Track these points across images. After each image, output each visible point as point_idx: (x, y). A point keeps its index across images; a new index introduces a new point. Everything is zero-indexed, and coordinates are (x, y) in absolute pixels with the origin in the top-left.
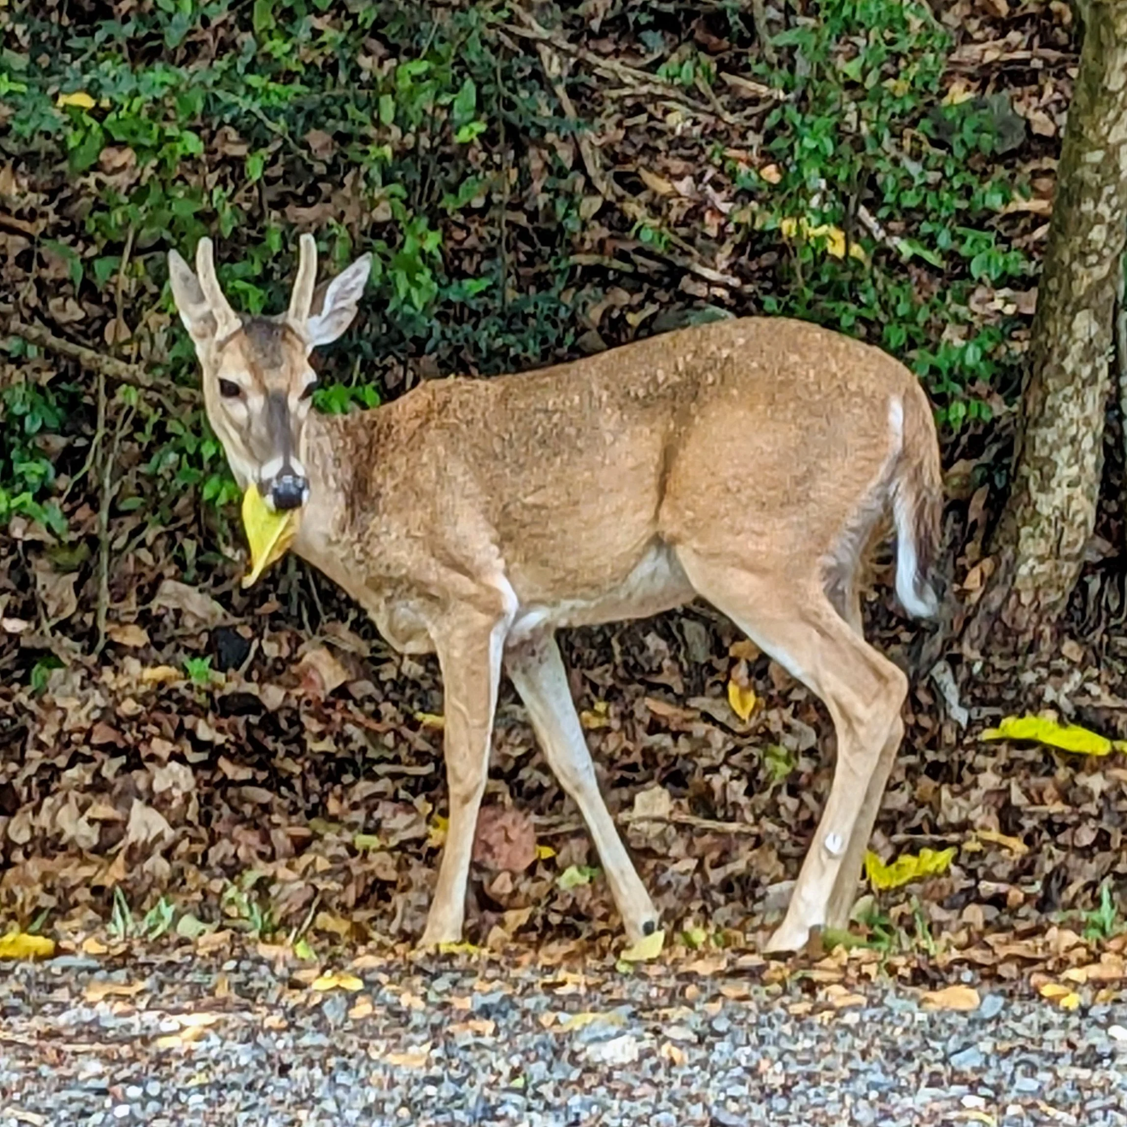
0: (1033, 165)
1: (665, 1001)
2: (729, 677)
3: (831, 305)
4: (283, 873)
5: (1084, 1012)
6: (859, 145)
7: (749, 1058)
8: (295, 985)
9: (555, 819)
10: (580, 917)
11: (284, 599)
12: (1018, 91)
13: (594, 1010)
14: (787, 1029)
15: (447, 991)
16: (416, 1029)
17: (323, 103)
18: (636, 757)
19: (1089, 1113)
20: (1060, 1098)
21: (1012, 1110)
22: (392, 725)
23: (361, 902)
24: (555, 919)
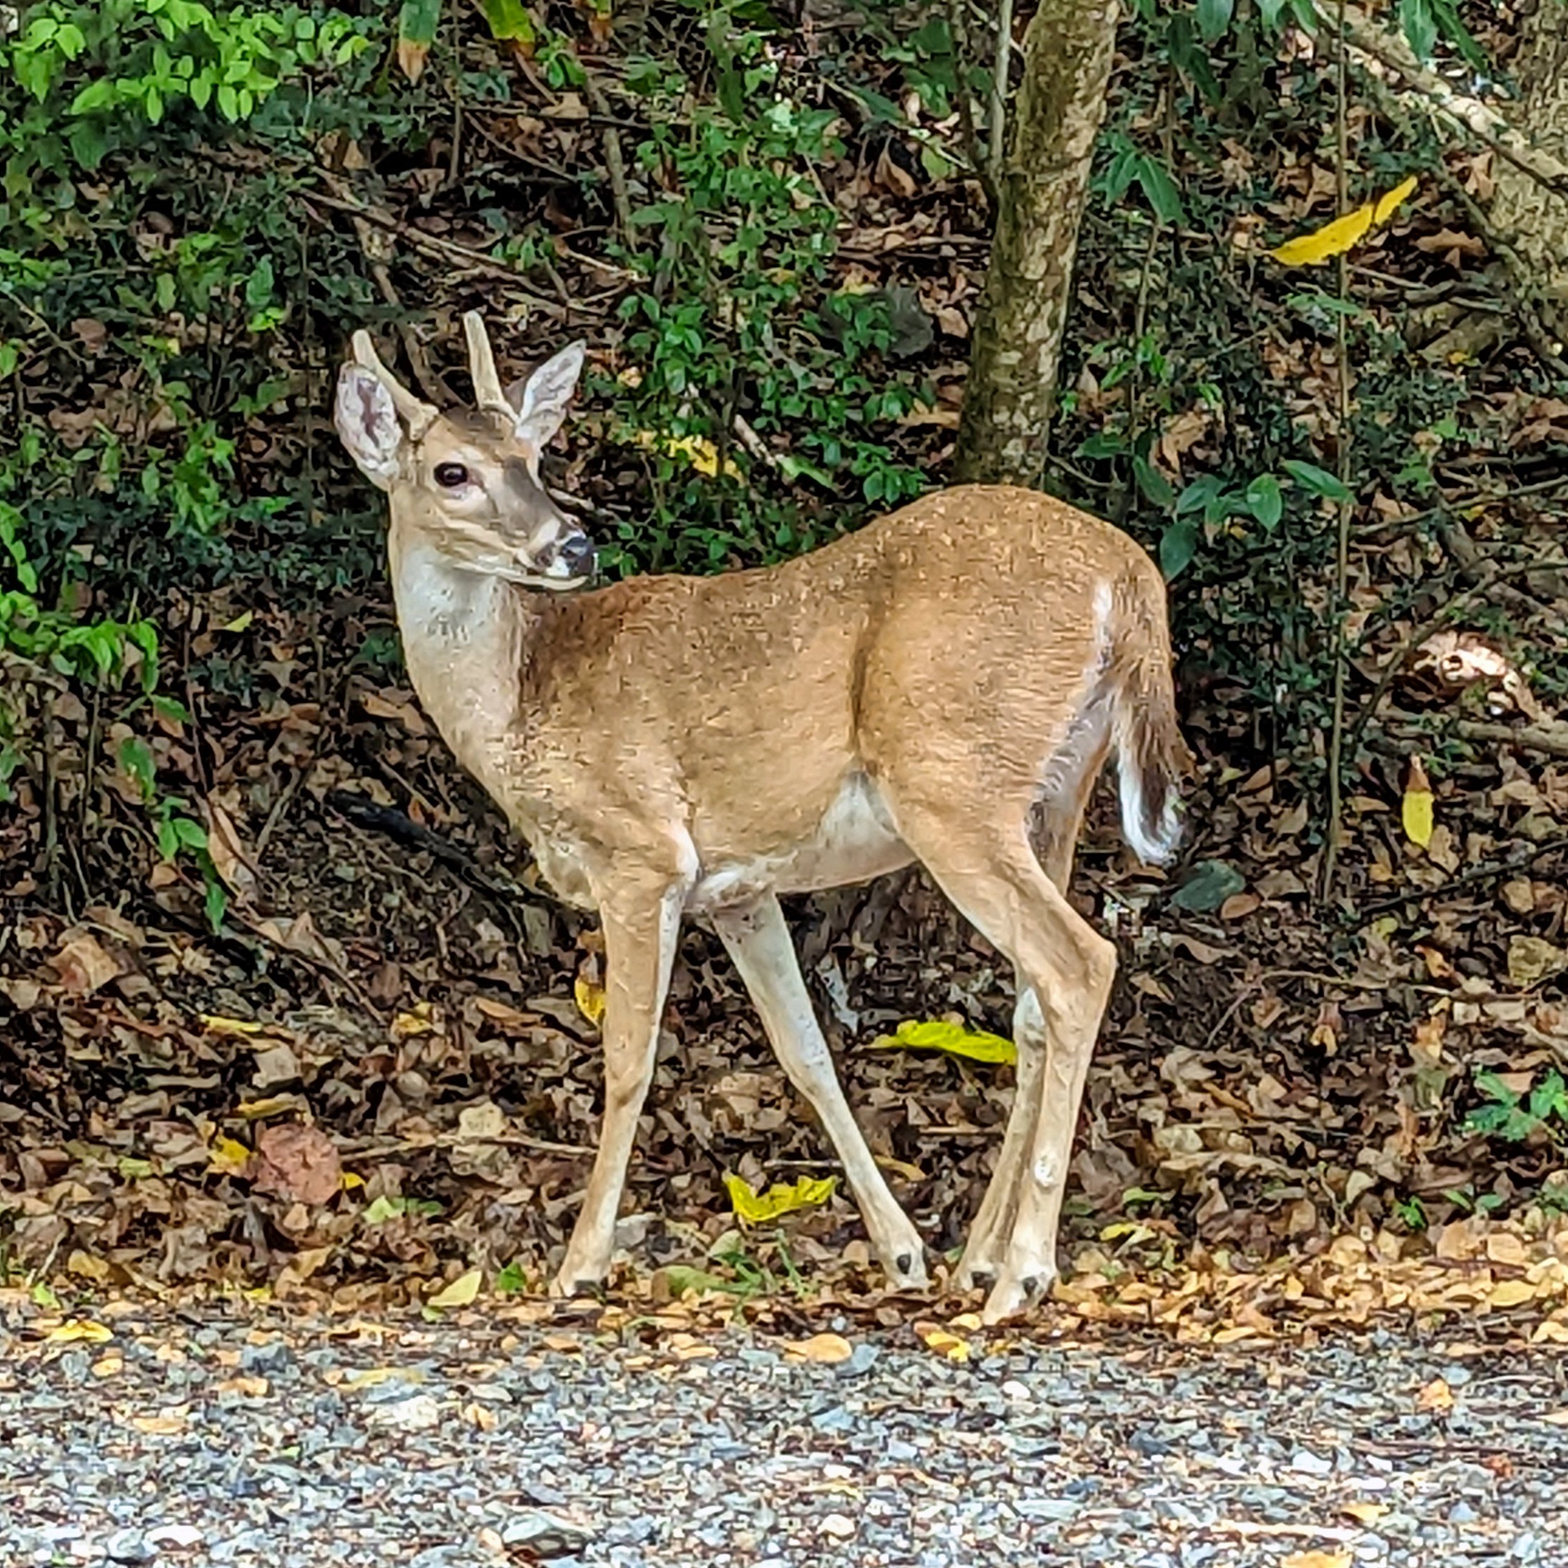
0: (942, 371)
1: (475, 1354)
2: (576, 972)
3: (696, 532)
4: (33, 1205)
5: (974, 1364)
6: (733, 340)
7: (571, 1421)
8: (29, 1337)
9: (364, 1141)
10: (389, 1257)
11: (42, 878)
12: (926, 285)
13: (391, 1365)
14: (619, 1386)
15: (214, 1345)
16: (172, 1389)
17: (90, 285)
18: (464, 1067)
19: (976, 1485)
20: (940, 1467)
21: (883, 1481)
22: (171, 1029)
23: (125, 1240)
24: (359, 1260)
